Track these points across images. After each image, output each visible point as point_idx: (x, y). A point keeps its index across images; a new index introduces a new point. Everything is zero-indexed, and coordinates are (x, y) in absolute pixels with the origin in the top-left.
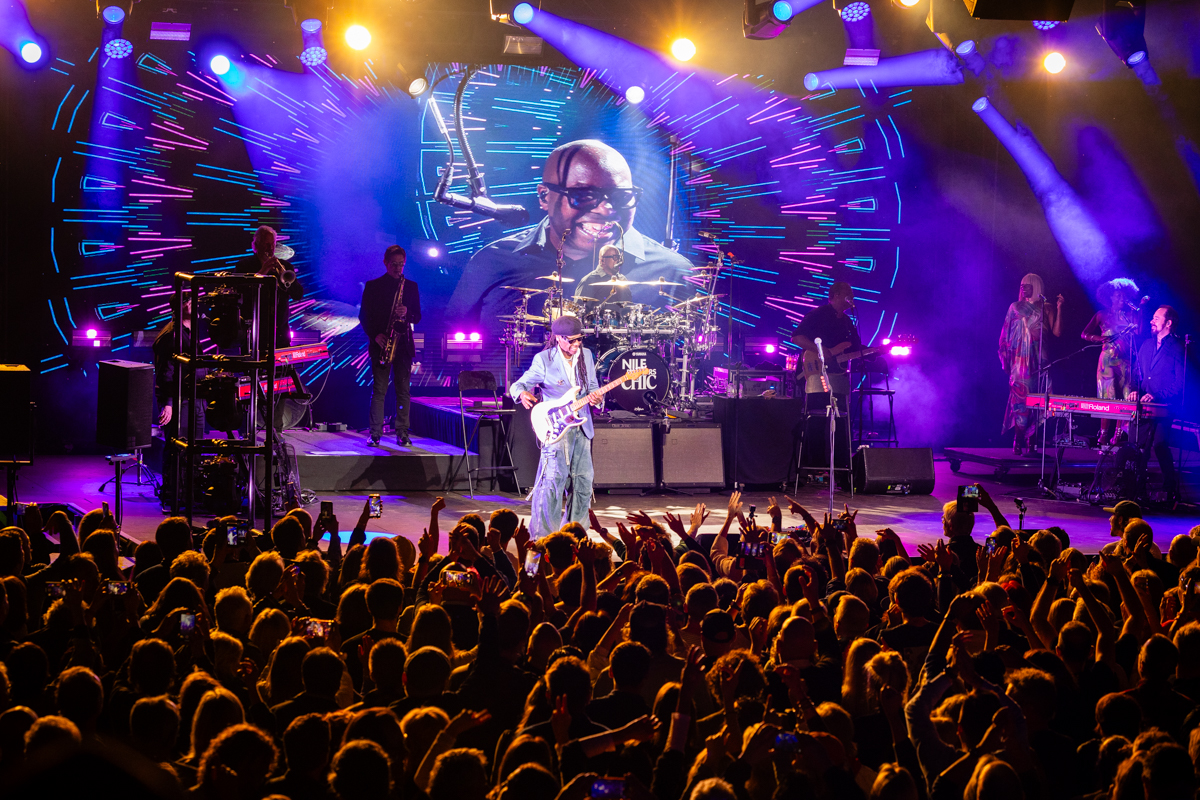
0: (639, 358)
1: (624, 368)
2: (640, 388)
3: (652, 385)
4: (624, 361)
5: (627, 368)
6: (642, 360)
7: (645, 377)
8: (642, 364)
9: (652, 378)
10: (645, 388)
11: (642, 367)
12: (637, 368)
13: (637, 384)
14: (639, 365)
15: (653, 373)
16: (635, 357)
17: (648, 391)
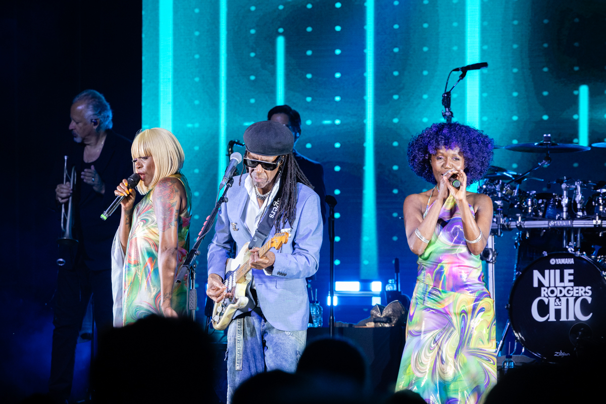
0: (562, 267)
1: (536, 285)
2: (563, 318)
3: (585, 313)
4: (536, 274)
5: (541, 284)
6: (567, 272)
7: (571, 300)
8: (567, 278)
9: (584, 302)
10: (571, 318)
11: (566, 283)
12: (558, 284)
13: (558, 312)
14: (562, 280)
15: (585, 292)
16: (556, 267)
17: (578, 324)
